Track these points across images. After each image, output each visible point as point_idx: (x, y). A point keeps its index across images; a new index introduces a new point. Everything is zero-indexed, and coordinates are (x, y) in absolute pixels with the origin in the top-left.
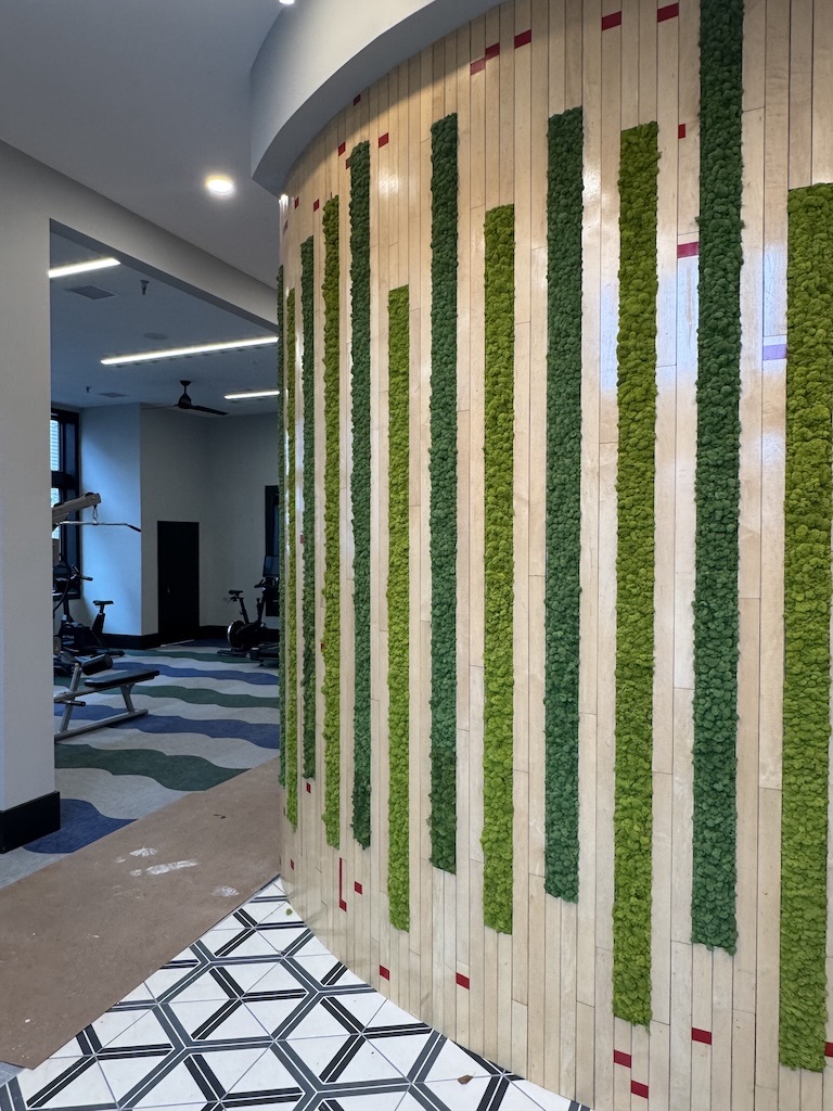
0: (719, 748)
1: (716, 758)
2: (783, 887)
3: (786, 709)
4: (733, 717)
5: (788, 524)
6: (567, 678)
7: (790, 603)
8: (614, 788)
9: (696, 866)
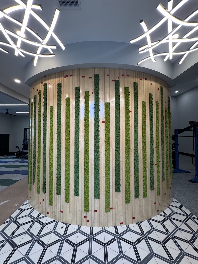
0: (98, 172)
1: (97, 173)
2: (105, 189)
3: (105, 166)
4: (99, 168)
5: (105, 143)
6: (78, 164)
7: (105, 153)
8: (84, 179)
9: (95, 188)
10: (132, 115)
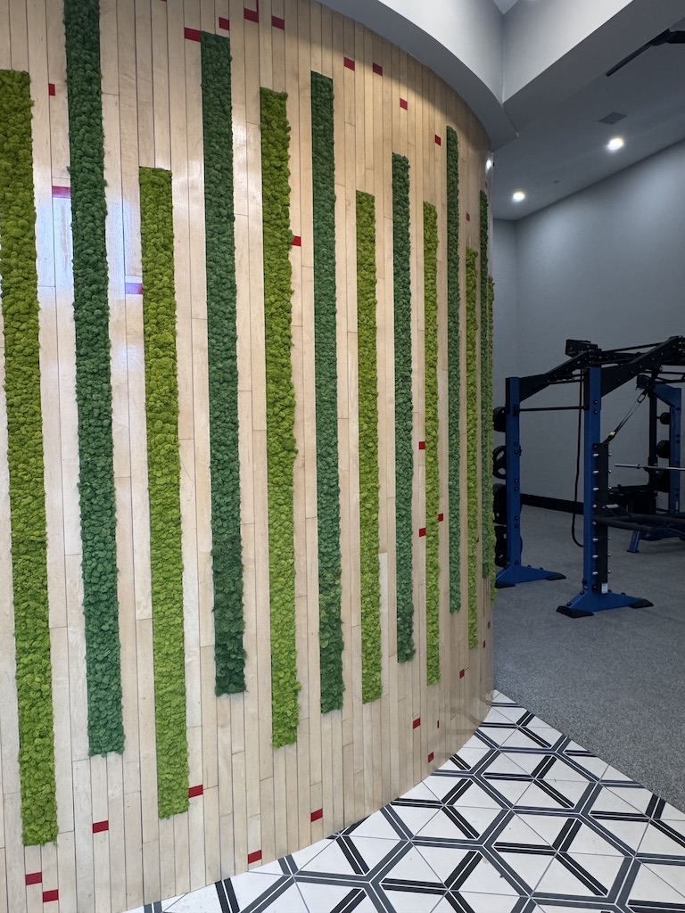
0: (105, 597)
1: (102, 607)
2: (157, 689)
3: (153, 558)
4: (114, 571)
5: (149, 419)
7: (152, 479)
8: (15, 651)
9: (90, 694)
10: (301, 260)
